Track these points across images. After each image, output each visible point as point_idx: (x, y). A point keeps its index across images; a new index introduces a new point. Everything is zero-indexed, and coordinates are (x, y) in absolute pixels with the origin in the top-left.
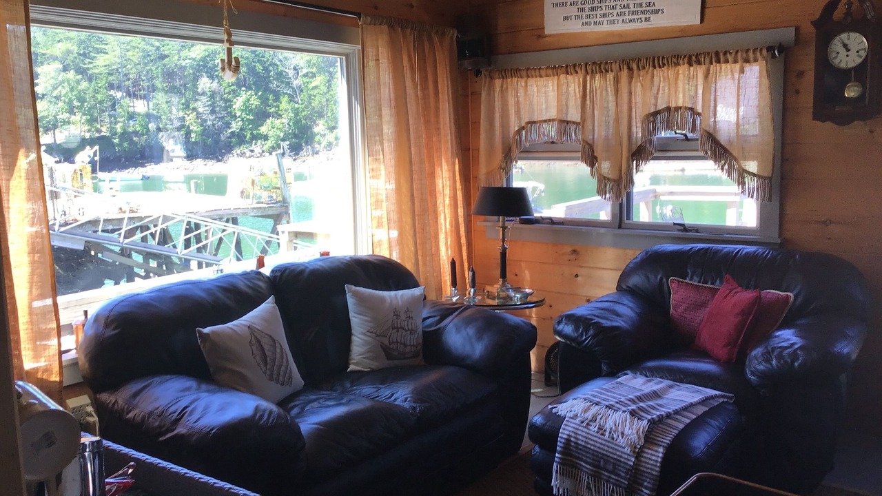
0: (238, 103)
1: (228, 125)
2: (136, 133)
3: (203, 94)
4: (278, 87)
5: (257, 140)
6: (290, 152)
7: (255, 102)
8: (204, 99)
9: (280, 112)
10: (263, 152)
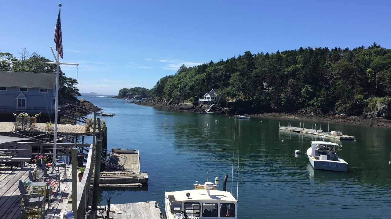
0: (303, 90)
1: (298, 99)
2: (262, 100)
3: (290, 86)
4: (321, 84)
5: (309, 106)
6: (322, 113)
7: (310, 89)
8: (289, 88)
9: (320, 95)
10: (311, 112)
